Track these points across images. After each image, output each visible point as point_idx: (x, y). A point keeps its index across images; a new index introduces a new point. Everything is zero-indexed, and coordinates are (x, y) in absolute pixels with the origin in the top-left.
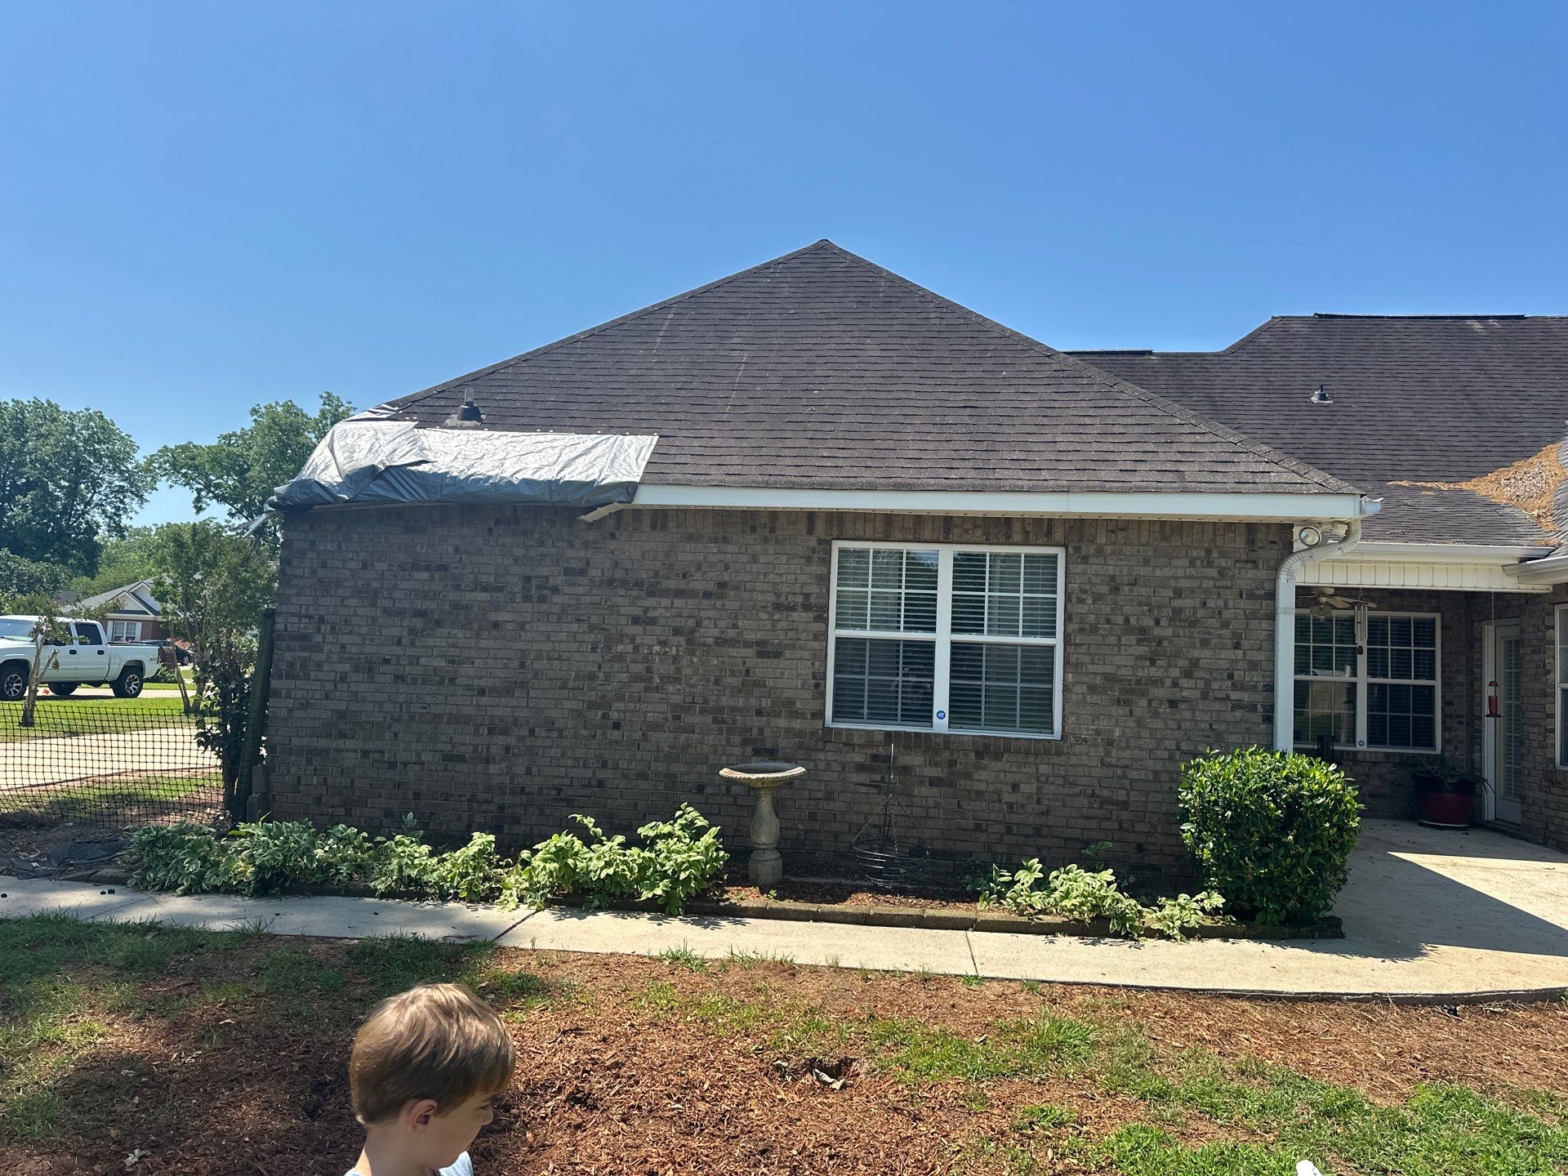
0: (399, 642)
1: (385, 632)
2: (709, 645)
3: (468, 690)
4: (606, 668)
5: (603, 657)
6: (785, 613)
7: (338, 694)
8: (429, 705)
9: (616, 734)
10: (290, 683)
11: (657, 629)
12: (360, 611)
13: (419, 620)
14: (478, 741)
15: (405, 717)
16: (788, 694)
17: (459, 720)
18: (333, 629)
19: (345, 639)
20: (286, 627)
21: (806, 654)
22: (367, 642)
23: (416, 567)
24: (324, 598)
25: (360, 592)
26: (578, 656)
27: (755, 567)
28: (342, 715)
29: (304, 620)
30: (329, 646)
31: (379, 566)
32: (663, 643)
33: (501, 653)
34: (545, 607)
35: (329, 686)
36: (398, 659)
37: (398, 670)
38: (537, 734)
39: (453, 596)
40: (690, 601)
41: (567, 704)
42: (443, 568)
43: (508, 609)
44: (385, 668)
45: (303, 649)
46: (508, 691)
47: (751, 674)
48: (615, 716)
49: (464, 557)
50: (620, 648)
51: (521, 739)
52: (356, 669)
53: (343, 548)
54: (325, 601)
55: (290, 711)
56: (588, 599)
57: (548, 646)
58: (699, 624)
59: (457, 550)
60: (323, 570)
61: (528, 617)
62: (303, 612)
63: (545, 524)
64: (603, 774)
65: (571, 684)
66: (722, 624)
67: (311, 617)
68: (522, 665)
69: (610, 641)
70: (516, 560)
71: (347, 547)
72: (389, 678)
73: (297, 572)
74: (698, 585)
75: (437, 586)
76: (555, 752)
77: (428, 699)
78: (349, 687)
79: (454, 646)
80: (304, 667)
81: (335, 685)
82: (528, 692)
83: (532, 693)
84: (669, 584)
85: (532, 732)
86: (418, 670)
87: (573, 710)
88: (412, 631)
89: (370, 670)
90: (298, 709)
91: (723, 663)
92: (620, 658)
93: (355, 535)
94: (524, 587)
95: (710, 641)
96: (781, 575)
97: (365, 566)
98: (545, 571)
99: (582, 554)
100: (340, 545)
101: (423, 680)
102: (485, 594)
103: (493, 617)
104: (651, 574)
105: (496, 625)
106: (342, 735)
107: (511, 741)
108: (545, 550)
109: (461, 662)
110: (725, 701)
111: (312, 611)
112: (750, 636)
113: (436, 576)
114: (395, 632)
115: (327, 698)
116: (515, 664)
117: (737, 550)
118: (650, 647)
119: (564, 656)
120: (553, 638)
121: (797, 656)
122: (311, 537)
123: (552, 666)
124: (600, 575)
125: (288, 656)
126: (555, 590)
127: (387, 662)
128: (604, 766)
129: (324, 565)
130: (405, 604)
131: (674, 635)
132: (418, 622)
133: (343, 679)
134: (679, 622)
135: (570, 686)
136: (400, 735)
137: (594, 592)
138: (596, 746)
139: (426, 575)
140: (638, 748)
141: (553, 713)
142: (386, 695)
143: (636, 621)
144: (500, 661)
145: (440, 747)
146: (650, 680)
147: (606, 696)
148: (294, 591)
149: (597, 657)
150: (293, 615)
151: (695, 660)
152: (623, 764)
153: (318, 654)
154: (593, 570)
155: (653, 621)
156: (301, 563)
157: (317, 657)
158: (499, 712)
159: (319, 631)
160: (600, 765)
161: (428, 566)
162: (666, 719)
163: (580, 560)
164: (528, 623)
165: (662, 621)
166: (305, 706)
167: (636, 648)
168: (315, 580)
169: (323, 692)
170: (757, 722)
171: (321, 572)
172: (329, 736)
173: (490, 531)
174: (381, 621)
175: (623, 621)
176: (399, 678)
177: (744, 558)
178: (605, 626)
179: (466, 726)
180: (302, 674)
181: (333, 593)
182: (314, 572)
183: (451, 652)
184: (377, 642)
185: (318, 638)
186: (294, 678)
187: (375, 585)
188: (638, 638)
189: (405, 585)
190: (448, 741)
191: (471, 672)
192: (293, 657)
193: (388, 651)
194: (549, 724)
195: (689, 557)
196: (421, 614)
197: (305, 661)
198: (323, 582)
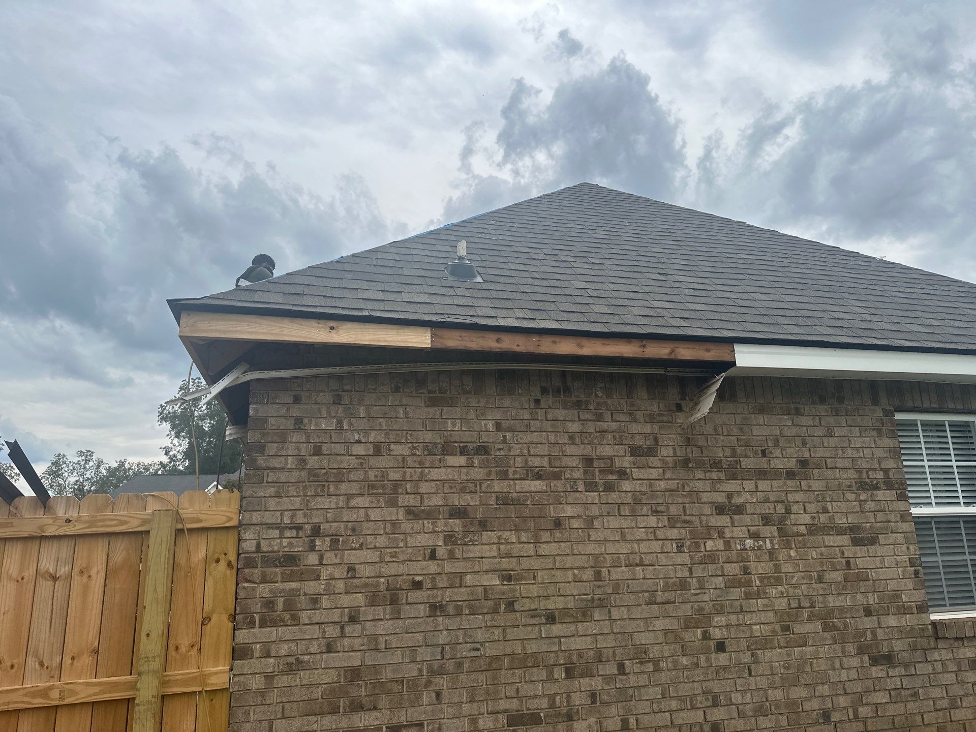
0: (433, 556)
1: (411, 541)
2: (802, 535)
3: (532, 617)
4: (698, 572)
5: (691, 558)
6: (869, 492)
7: (346, 642)
8: (482, 643)
9: (722, 659)
10: (271, 633)
11: (747, 519)
12: (375, 514)
13: (457, 521)
14: (552, 689)
15: (450, 665)
16: (892, 585)
17: (524, 662)
18: (335, 542)
19: (351, 557)
20: (258, 545)
21: (900, 538)
22: (388, 559)
23: (447, 450)
24: (319, 499)
25: (373, 487)
26: (663, 559)
27: (833, 442)
28: (354, 674)
29: (288, 533)
30: (330, 569)
31: (398, 450)
32: (755, 536)
33: (569, 561)
34: (614, 496)
35: (332, 631)
36: (433, 579)
37: (437, 596)
38: (627, 670)
39: (498, 486)
40: (774, 482)
41: (660, 624)
42: (483, 450)
43: (570, 500)
44: (415, 596)
45: (287, 579)
46: (584, 614)
47: (852, 566)
48: (717, 634)
49: (508, 435)
50: (710, 544)
51: (608, 679)
52: (373, 602)
53: (346, 427)
54: (318, 503)
55: (269, 677)
56: (662, 485)
57: (625, 548)
58: (788, 511)
59: (498, 427)
60: (316, 458)
61: (595, 511)
62: (287, 521)
63: (600, 394)
64: (717, 714)
65: (660, 597)
66: (811, 508)
67: (298, 528)
68: (598, 576)
69: (698, 536)
70: (571, 438)
71: (351, 424)
72: (422, 610)
73: (275, 463)
74: (779, 464)
75: (477, 473)
76: (654, 692)
77: (480, 636)
78: (363, 629)
79: (508, 555)
80: (289, 606)
81: (342, 628)
82: (610, 612)
83: (615, 614)
84: (748, 463)
85: (621, 668)
86: (462, 594)
87: (666, 632)
88: (449, 538)
89: (394, 601)
90: (283, 673)
91: (822, 554)
92: (711, 558)
93: (362, 409)
94: (585, 472)
95: (803, 529)
96: (857, 449)
97: (378, 452)
98: (607, 451)
99: (648, 429)
100: (340, 422)
101: (470, 607)
102: (538, 482)
103: (552, 512)
104: (728, 452)
105: (558, 523)
106: (357, 707)
107: (596, 683)
108: (604, 425)
109: (519, 578)
110: (834, 602)
111: (300, 519)
112: (841, 521)
113: (476, 461)
114: (426, 540)
115: (330, 649)
116: (589, 574)
117: (810, 423)
118: (742, 540)
119: (647, 559)
120: (629, 537)
121: (891, 541)
122: (295, 412)
123: (634, 574)
124: (671, 453)
125: (264, 591)
126: (623, 474)
127: (418, 585)
128: (715, 704)
129: (317, 452)
130: (437, 500)
131: (764, 525)
132: (456, 525)
133: (353, 619)
134: (767, 509)
135: (659, 600)
136: (445, 693)
137: (668, 476)
138: (702, 678)
139: (462, 460)
140: (750, 675)
141: (643, 639)
142: (420, 637)
143: (720, 510)
144: (570, 572)
145: (503, 705)
146: (749, 584)
147: (702, 609)
148: (272, 491)
149: (684, 558)
150: (270, 526)
151: (793, 553)
152: (737, 698)
153: (311, 583)
154: (663, 448)
155: (739, 510)
156: (282, 449)
157: (312, 587)
158: (578, 644)
159: (312, 548)
160: (710, 703)
161: (464, 447)
162: (774, 631)
163: (646, 436)
164: (597, 517)
165: (749, 509)
166: (294, 666)
167: (727, 544)
168: (304, 474)
169: (324, 642)
170: (868, 623)
171: (313, 462)
172: (335, 711)
173: (537, 402)
174: (406, 526)
175: (707, 510)
176: (436, 609)
177: (819, 432)
178: (688, 518)
179: (536, 670)
180: (287, 616)
181: (332, 489)
182: (302, 461)
183: (506, 563)
184: (401, 558)
185: (313, 559)
186: (275, 623)
187: (394, 475)
188: (727, 530)
189: (435, 474)
190: (514, 695)
191: (535, 591)
192: (271, 592)
193: (421, 568)
194: (641, 654)
195: (766, 431)
196: (459, 513)
197: (292, 595)
198: (316, 475)
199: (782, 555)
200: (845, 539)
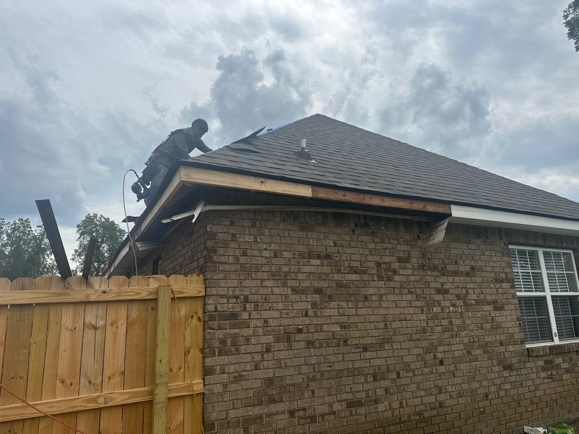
0: (307, 315)
1: (295, 306)
2: (473, 305)
3: (356, 348)
4: (431, 324)
5: (427, 317)
6: (500, 284)
7: (265, 363)
8: (333, 363)
9: (442, 369)
10: (225, 359)
11: (450, 297)
12: (276, 291)
14: (367, 387)
15: (318, 376)
16: (511, 330)
17: (354, 372)
18: (256, 306)
19: (266, 314)
20: (216, 307)
21: (512, 307)
22: (284, 316)
23: (310, 256)
24: (247, 281)
25: (275, 275)
26: (415, 317)
27: (484, 258)
28: (269, 382)
29: (232, 301)
30: (255, 321)
31: (286, 254)
32: (454, 305)
33: (372, 318)
34: (391, 284)
35: (257, 357)
36: (307, 328)
37: (309, 337)
38: (401, 376)
39: (337, 277)
40: (461, 278)
41: (415, 351)
42: (328, 257)
43: (371, 285)
44: (299, 337)
45: (233, 327)
46: (380, 347)
47: (495, 321)
48: (440, 356)
49: (340, 248)
50: (435, 309)
51: (393, 380)
52: (278, 340)
53: (259, 241)
54: (248, 283)
55: (225, 385)
56: (413, 278)
57: (397, 311)
58: (467, 293)
59: (335, 243)
60: (244, 257)
61: (383, 291)
62: (230, 293)
63: (383, 228)
64: (441, 397)
65: (415, 337)
66: (477, 291)
67: (237, 297)
68: (386, 327)
69: (430, 306)
70: (370, 252)
71: (261, 239)
72: (303, 345)
73: (223, 259)
74: (462, 268)
75: (326, 269)
76: (413, 387)
77: (332, 359)
78: (274, 356)
79: (343, 315)
80: (234, 343)
81: (263, 355)
82: (392, 345)
83: (395, 346)
84: (450, 268)
85: (398, 374)
86: (322, 336)
87: (418, 355)
88: (314, 305)
89: (288, 340)
90: (232, 382)
91: (482, 315)
92: (435, 317)
93: (267, 231)
94: (378, 270)
95: (473, 302)
96: (494, 262)
97: (276, 255)
98: (387, 259)
99: (405, 248)
100: (255, 238)
101: (327, 343)
102: (356, 275)
103: (363, 291)
104: (441, 262)
105: (366, 298)
106: (272, 401)
107: (387, 383)
108: (385, 245)
109: (349, 327)
110: (488, 339)
111: (237, 292)
112: (489, 298)
113: (325, 263)
114: (302, 306)
115: (257, 368)
116: (381, 325)
117: (475, 248)
118: (449, 307)
119: (408, 317)
120: (399, 306)
121: (509, 308)
122: (232, 230)
123: (402, 325)
124: (416, 262)
125: (220, 334)
126: (395, 272)
127: (300, 331)
128: (440, 392)
129: (245, 254)
130: (307, 284)
131: (457, 300)
132: (317, 297)
133: (268, 350)
134: (458, 291)
135: (414, 339)
136: (316, 391)
137: (415, 273)
138: (434, 379)
139: (318, 262)
140: (454, 376)
141: (407, 359)
142: (302, 360)
143: (438, 291)
144: (373, 324)
145: (344, 396)
146: (452, 330)
147: (433, 343)
148: (221, 276)
149: (423, 317)
150: (222, 296)
151: (470, 314)
152: (449, 389)
153: (246, 329)
154: (412, 259)
155: (447, 292)
156: (226, 252)
157: (246, 332)
158: (378, 362)
159: (245, 309)
160: (438, 392)
161: (319, 255)
162: (464, 354)
163: (405, 252)
164: (384, 295)
165: (451, 291)
166: (238, 378)
167: (442, 309)
168: (238, 266)
169: (253, 364)
170: (502, 349)
171: (243, 260)
172: (261, 404)
173: (353, 231)
174: (292, 298)
175: (433, 291)
176: (310, 344)
177: (479, 253)
178: (425, 296)
179: (359, 377)
180: (233, 349)
181: (253, 276)
182: (237, 259)
183: (344, 319)
184: (291, 316)
185: (245, 315)
186: (226, 354)
187: (285, 269)
188: (442, 302)
189: (305, 269)
190: (349, 391)
191: (357, 334)
192: (224, 335)
193: (301, 321)
194: (407, 367)
195: (456, 251)
196: (318, 291)
197: (235, 337)
198: (245, 268)
199: (466, 315)
200: (490, 308)
